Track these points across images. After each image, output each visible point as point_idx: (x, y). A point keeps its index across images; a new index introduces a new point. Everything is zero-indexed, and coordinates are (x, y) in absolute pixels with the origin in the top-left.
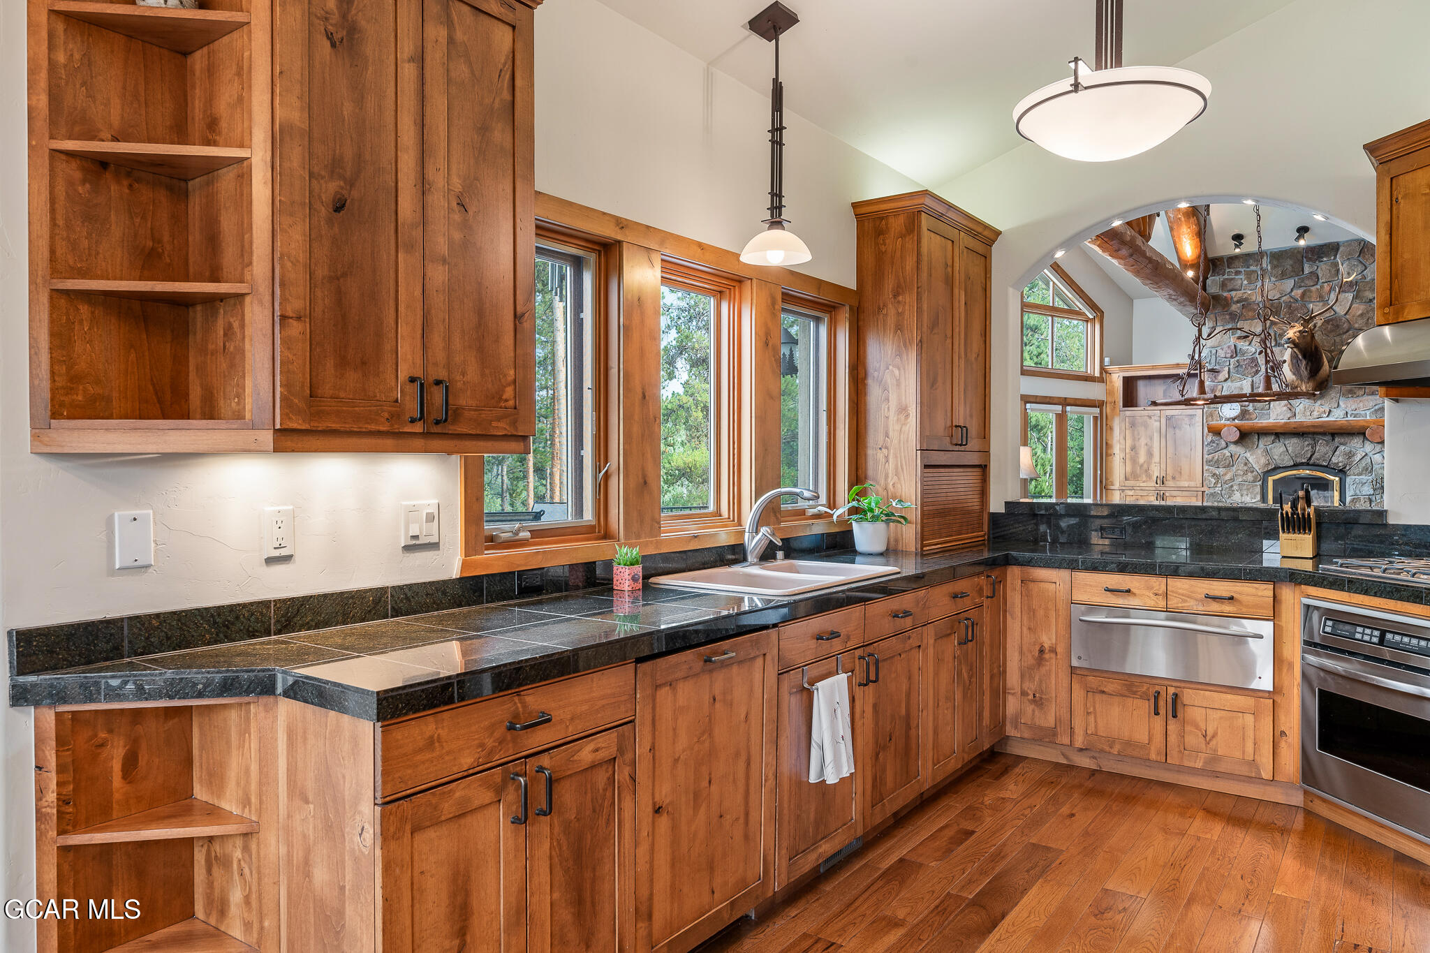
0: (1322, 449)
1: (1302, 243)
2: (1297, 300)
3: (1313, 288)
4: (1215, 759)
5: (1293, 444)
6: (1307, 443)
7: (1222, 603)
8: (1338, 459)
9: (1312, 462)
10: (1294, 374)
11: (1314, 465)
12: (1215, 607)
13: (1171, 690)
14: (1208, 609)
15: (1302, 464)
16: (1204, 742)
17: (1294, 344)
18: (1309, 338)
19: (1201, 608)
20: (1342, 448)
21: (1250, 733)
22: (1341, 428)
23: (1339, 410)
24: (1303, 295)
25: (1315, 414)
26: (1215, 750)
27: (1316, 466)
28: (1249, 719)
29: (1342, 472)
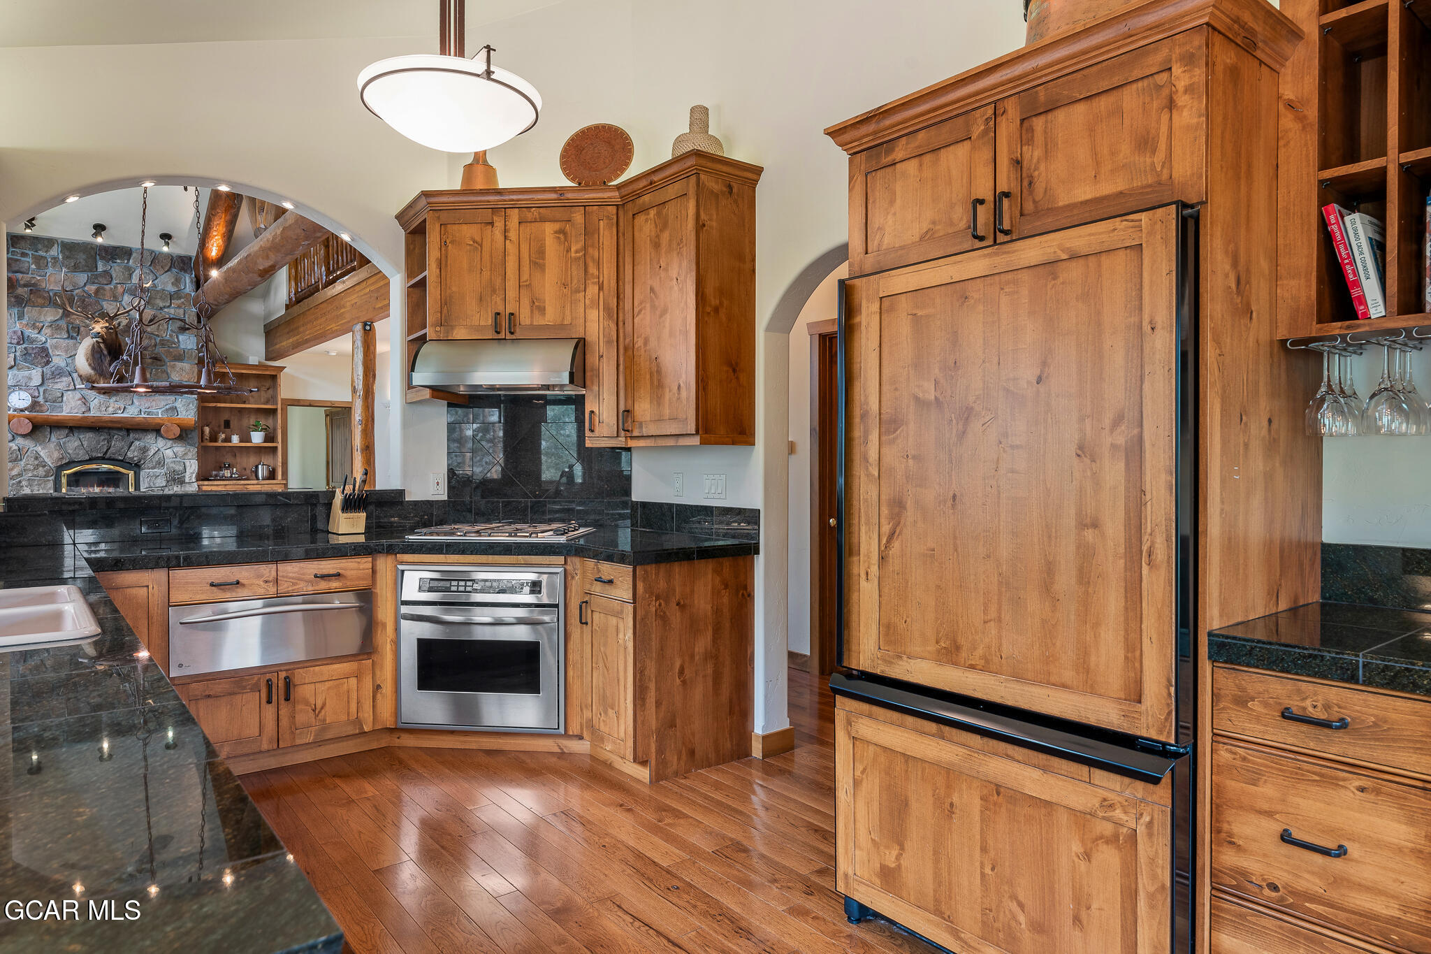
0: (117, 444)
1: (99, 240)
2: (90, 295)
3: (106, 287)
4: (325, 727)
5: (88, 438)
6: (102, 438)
7: (329, 581)
8: (133, 454)
9: (107, 456)
10: (94, 369)
11: (109, 459)
12: (323, 585)
13: (283, 675)
14: (316, 588)
15: (97, 458)
16: (313, 716)
17: (103, 339)
18: (114, 336)
19: (310, 588)
20: (137, 443)
21: (354, 696)
22: (138, 424)
23: (133, 407)
24: (97, 291)
25: (111, 409)
26: (325, 720)
27: (112, 460)
28: (353, 681)
29: (137, 467)
